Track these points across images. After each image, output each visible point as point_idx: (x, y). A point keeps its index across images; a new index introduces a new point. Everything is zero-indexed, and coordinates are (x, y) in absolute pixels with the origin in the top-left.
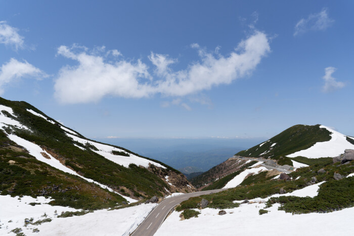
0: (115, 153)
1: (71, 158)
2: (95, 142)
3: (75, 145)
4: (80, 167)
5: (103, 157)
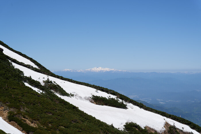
0: (97, 100)
1: (18, 108)
2: (62, 78)
3: (27, 84)
4: (32, 125)
5: (75, 108)
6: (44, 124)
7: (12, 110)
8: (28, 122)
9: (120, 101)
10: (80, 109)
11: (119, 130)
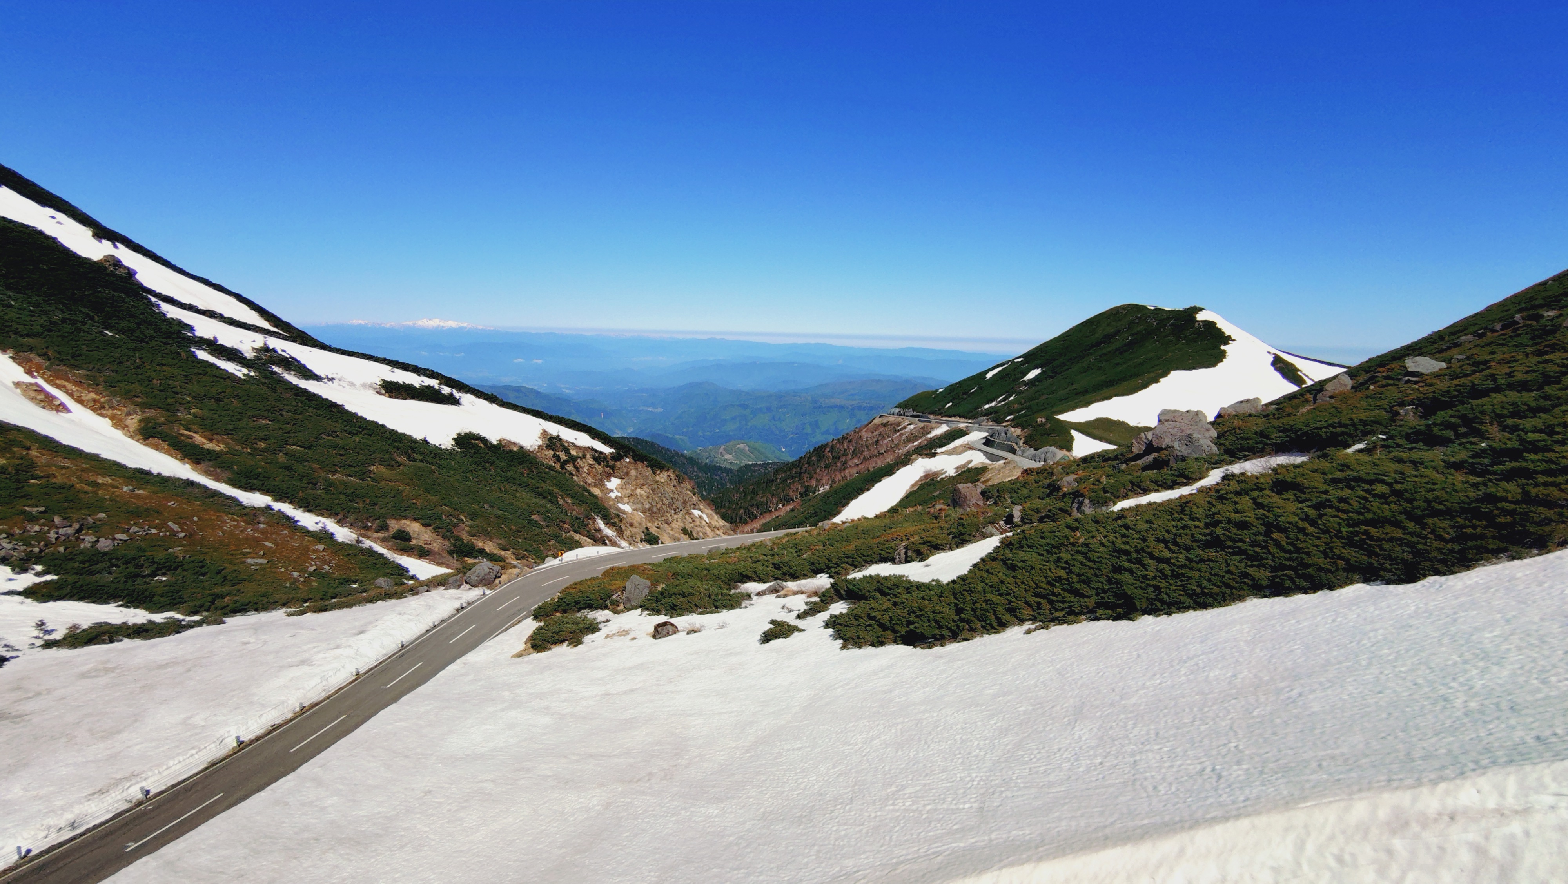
0: (392, 389)
1: (168, 408)
3: (202, 355)
4: (210, 446)
5: (334, 407)
6: (245, 442)
7: (151, 413)
8: (198, 439)
9: (446, 390)
10: (349, 407)
11: (441, 449)
